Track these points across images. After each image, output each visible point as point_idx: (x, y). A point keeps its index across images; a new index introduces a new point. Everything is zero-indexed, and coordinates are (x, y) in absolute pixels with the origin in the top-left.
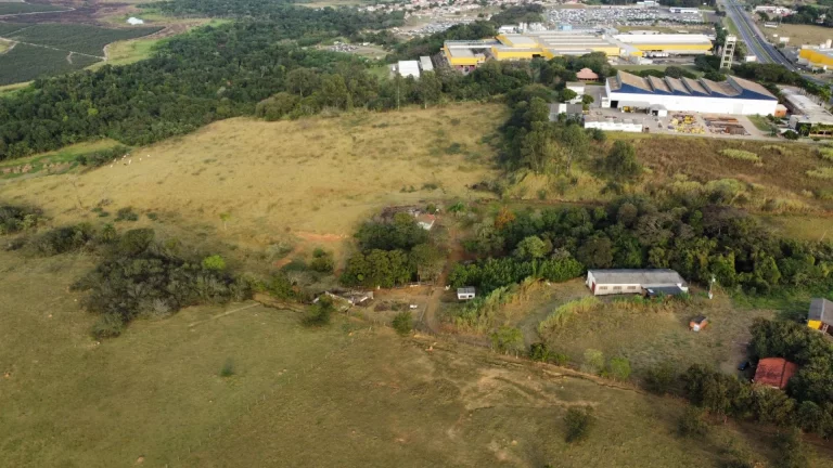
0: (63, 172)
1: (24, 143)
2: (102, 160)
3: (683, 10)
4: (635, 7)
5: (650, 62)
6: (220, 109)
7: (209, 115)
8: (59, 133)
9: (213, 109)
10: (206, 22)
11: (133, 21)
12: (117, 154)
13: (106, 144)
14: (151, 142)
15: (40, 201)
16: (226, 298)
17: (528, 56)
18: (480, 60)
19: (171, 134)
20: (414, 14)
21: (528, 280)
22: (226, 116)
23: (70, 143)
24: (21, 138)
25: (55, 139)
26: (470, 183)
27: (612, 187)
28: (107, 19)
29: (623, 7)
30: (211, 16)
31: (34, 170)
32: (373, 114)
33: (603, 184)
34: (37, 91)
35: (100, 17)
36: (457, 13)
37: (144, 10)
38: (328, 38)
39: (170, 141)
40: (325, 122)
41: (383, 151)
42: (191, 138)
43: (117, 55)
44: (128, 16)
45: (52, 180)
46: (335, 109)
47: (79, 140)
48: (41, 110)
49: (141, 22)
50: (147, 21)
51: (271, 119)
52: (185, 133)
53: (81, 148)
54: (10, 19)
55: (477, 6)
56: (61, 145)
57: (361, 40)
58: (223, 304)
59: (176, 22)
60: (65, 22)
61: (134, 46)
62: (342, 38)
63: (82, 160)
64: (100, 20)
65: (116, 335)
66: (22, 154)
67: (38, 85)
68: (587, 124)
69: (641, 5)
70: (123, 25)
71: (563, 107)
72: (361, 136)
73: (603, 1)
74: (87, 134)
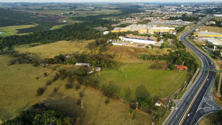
0: (27, 47)
3: (185, 22)
4: (175, 21)
5: (154, 33)
6: (61, 39)
7: (58, 39)
8: (30, 41)
9: (60, 39)
10: (78, 22)
12: (38, 45)
13: (39, 43)
14: (45, 43)
15: (19, 51)
17: (127, 31)
18: (118, 31)
19: (49, 42)
21: (68, 63)
24: (23, 41)
25: (29, 42)
27: (100, 53)
29: (172, 21)
30: (80, 21)
31: (23, 47)
32: (84, 40)
37: (68, 19)
38: (97, 26)
40: (75, 42)
41: (78, 47)
43: (54, 28)
44: (64, 20)
46: (79, 39)
47: (33, 43)
50: (67, 21)
51: (67, 41)
52: (52, 42)
54: (41, 20)
55: (139, 20)
56: (30, 43)
57: (105, 27)
59: (72, 22)
60: (51, 21)
61: (59, 26)
62: (101, 26)
63: (31, 45)
64: (58, 21)
66: (23, 44)
67: (34, 33)
68: (113, 44)
69: (177, 20)
70: (61, 22)
71: (111, 40)
72: (78, 44)
73: (169, 19)
74: (35, 42)
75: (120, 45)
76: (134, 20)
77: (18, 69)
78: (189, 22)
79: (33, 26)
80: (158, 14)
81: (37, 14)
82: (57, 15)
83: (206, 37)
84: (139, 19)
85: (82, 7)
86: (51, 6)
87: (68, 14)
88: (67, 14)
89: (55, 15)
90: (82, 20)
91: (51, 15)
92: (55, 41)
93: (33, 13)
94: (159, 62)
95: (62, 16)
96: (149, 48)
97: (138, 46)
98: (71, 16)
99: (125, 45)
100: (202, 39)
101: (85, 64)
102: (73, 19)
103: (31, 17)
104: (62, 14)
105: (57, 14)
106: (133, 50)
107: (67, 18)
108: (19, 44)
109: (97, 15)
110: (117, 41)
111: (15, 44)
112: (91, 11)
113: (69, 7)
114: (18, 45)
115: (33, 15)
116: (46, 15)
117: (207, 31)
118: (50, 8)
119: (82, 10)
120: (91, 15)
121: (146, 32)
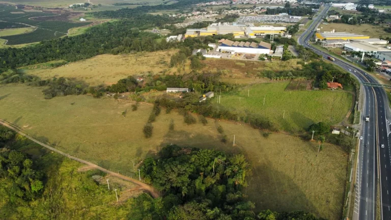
0: (46, 68)
1: (35, 60)
2: (58, 65)
3: (295, 17)
4: (278, 15)
5: (255, 37)
6: (100, 51)
7: (96, 53)
8: (47, 57)
9: (97, 51)
10: (109, 20)
11: (82, 20)
12: (63, 64)
13: (61, 61)
14: (75, 61)
15: (38, 75)
16: (79, 94)
17: (211, 34)
18: (196, 35)
19: (82, 58)
20: (190, 18)
21: (151, 90)
22: (102, 54)
23: (50, 61)
24: (34, 58)
25: (45, 59)
26: (160, 71)
27: (193, 71)
28: (73, 19)
29: (273, 16)
30: (112, 18)
31: (38, 68)
32: (147, 53)
33: (191, 70)
34: (42, 45)
35: (70, 18)
36: (208, 18)
37: (87, 15)
38: (151, 28)
39: (81, 61)
40: (131, 55)
41: (143, 63)
42: (89, 60)
43: (72, 32)
44: (80, 18)
45: (42, 70)
46: (136, 51)
47: (53, 60)
48: (42, 50)
49: (85, 20)
50: (87, 20)
51: (114, 54)
52: (87, 58)
53: (53, 62)
54: (36, 19)
55: (217, 15)
56: (47, 61)
57: (163, 28)
58: (78, 94)
59: (98, 20)
60: (56, 20)
61: (79, 30)
62: (156, 27)
63: (52, 65)
64: (69, 19)
65: (50, 99)
66: (35, 63)
67: (42, 43)
68: (204, 56)
69: (280, 15)
70: (77, 21)
71: (199, 51)
72: (139, 59)
73: (267, 13)
74: (56, 58)
75: (217, 57)
76: (209, 16)
77: (72, 104)
78: (300, 18)
79: (29, 30)
80: (243, 3)
81: (21, 7)
82: (61, 9)
83: (337, 40)
84: (217, 13)
87: (82, 6)
88: (79, 6)
89: (57, 9)
91: (48, 9)
93: (10, 6)
94: (296, 80)
95: (72, 11)
96: (265, 61)
97: (247, 58)
98: (90, 10)
99: (225, 56)
100: (333, 44)
101: (181, 90)
102: (97, 15)
103: (12, 13)
104: (71, 6)
105: (60, 7)
106: (244, 64)
107: (83, 14)
108: (29, 64)
109: (136, 6)
110: (208, 51)
111: (20, 64)
114: (27, 65)
115: (13, 8)
116: (40, 8)
117: (334, 30)
120: (125, 7)
121: (243, 36)
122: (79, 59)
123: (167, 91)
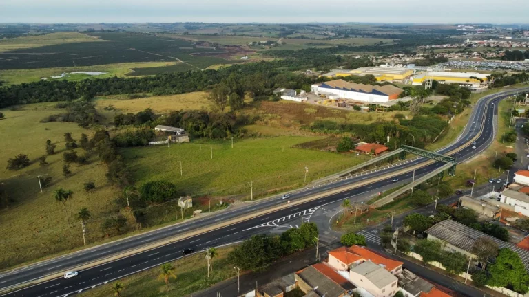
6: (199, 87)
8: (134, 88)
9: (196, 87)
10: (272, 59)
14: (160, 95)
23: (137, 92)
33: (230, 110)
38: (305, 68)
42: (178, 95)
44: (245, 56)
47: (140, 92)
50: (249, 58)
52: (176, 94)
57: (320, 70)
63: (129, 96)
64: (231, 57)
66: (118, 93)
71: (283, 90)
74: (144, 91)
75: (298, 100)
79: (171, 64)
81: (199, 44)
82: (238, 46)
85: (310, 31)
86: (240, 30)
87: (263, 44)
88: (260, 43)
89: (235, 46)
90: (283, 56)
92: (183, 92)
95: (247, 48)
96: (362, 111)
97: (340, 105)
98: (267, 48)
101: (172, 129)
102: (265, 54)
103: (181, 48)
104: (251, 43)
107: (255, 53)
108: (111, 94)
110: (298, 93)
111: (102, 92)
112: (324, 39)
113: (278, 32)
114: (109, 94)
115: (189, 44)
116: (216, 45)
118: (233, 34)
119: (303, 37)
122: (167, 94)
123: (156, 128)
